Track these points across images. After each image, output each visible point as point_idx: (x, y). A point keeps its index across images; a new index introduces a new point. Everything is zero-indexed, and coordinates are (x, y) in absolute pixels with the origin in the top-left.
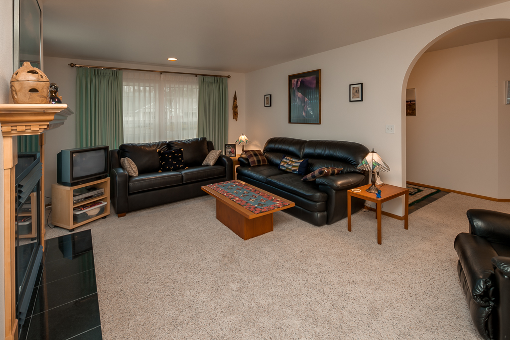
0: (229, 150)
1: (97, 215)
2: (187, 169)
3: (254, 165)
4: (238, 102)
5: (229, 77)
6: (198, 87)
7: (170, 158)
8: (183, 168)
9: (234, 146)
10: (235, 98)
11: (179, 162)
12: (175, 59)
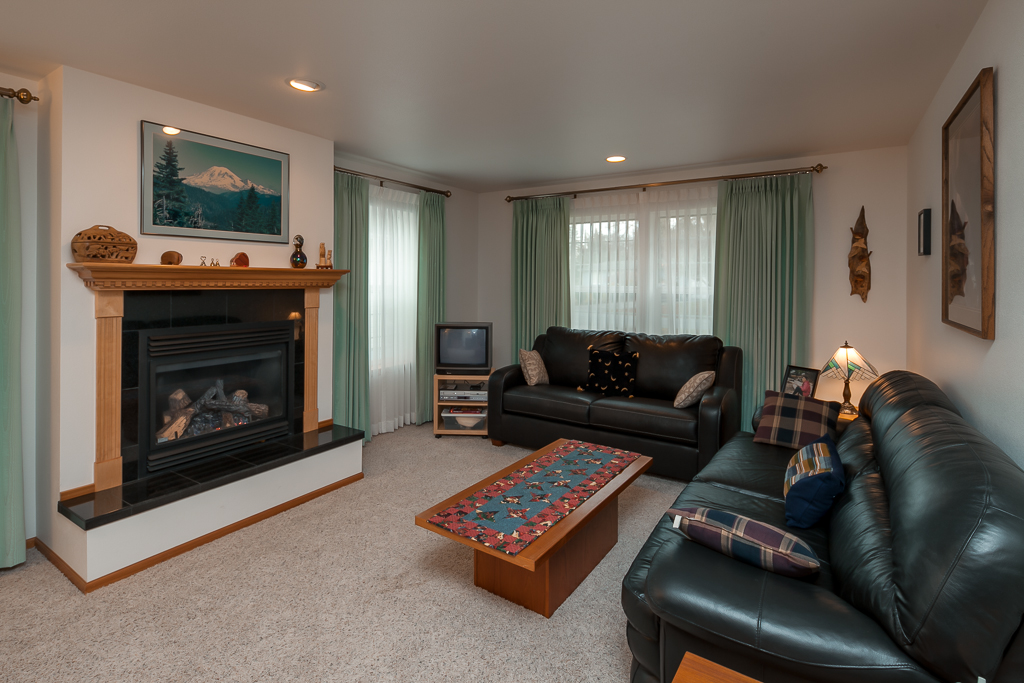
0: (796, 384)
1: (474, 428)
2: (631, 400)
3: (765, 440)
4: (873, 243)
5: (819, 169)
6: (715, 210)
7: (607, 368)
8: (624, 396)
9: (814, 375)
10: (860, 231)
11: (622, 381)
12: (623, 159)
